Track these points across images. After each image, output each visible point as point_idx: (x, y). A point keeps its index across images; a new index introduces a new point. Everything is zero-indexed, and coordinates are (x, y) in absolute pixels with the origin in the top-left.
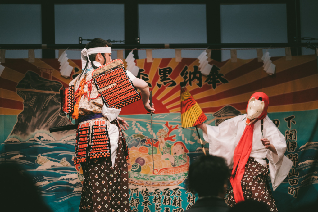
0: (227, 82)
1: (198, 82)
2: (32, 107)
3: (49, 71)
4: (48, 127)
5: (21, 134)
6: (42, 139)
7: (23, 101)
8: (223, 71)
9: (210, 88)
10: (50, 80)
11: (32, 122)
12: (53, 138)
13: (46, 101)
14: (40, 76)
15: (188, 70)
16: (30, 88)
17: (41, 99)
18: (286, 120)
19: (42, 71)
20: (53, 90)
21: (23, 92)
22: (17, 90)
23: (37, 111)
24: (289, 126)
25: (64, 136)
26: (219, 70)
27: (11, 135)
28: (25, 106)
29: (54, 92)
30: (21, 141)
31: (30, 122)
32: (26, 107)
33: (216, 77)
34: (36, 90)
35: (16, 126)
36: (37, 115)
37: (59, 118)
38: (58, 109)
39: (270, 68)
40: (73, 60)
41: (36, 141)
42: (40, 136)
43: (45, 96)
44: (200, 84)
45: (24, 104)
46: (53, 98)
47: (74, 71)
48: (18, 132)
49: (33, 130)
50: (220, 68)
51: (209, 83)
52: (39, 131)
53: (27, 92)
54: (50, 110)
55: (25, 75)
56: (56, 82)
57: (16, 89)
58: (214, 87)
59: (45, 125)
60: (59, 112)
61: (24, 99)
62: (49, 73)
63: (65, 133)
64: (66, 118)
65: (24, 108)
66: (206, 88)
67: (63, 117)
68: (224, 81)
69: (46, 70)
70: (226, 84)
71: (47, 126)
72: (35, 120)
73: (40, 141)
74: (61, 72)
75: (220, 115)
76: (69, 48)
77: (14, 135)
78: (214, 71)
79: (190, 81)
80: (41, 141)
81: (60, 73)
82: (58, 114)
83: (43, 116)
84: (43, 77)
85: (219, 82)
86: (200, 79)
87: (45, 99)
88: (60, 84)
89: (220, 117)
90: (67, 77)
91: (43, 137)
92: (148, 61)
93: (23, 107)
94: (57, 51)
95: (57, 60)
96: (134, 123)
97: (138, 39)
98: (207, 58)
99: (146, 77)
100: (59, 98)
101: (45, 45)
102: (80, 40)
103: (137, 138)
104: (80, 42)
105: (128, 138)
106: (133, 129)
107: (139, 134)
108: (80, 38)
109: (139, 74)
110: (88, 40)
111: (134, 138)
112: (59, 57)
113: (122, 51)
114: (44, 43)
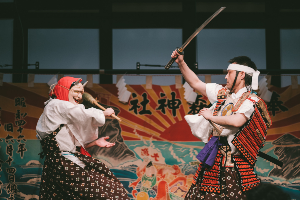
0: (287, 110)
3: (107, 96)
4: (106, 153)
8: (283, 98)
10: (108, 105)
12: (110, 164)
19: (100, 96)
25: (121, 163)
26: (279, 97)
33: (276, 104)
38: (115, 134)
40: (131, 86)
46: (110, 123)
47: (132, 97)
50: (280, 95)
56: (114, 108)
58: (274, 115)
59: (102, 151)
60: (116, 138)
62: (107, 99)
63: (122, 159)
64: (123, 144)
67: (121, 143)
68: (284, 109)
69: (104, 95)
70: (286, 112)
75: (280, 142)
76: (127, 74)
81: (118, 98)
82: (116, 139)
84: (101, 103)
85: (278, 109)
88: (117, 110)
89: (280, 144)
90: (125, 103)
94: (115, 77)
95: (115, 85)
96: (191, 150)
97: (196, 64)
98: (267, 84)
99: (204, 103)
100: (117, 123)
101: (103, 70)
102: (137, 66)
103: (194, 166)
104: (138, 67)
105: (186, 165)
106: (191, 156)
107: (196, 162)
108: (138, 63)
109: (197, 100)
110: (146, 65)
111: (191, 166)
112: (117, 82)
113: (181, 77)
114: (101, 69)
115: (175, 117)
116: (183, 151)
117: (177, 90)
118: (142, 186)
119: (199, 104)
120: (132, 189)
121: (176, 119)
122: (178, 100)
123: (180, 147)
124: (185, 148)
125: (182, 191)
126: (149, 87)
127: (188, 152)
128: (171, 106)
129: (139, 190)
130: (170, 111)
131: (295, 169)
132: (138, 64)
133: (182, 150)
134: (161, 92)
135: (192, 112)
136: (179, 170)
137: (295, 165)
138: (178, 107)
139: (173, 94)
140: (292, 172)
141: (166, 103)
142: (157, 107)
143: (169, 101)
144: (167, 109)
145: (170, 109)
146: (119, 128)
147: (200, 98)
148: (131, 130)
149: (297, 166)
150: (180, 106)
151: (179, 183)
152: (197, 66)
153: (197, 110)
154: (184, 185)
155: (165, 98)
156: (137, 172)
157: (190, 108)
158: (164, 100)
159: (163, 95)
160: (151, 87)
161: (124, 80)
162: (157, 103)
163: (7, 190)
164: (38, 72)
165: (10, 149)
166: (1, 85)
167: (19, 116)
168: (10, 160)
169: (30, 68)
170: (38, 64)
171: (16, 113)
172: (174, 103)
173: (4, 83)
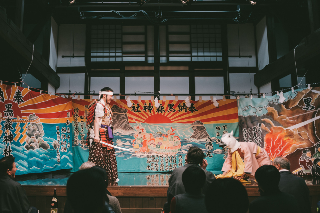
1: (185, 110)
3: (122, 105)
6: (119, 133)
8: (195, 106)
9: (190, 113)
10: (123, 108)
11: (115, 126)
12: (123, 132)
13: (121, 117)
14: (119, 107)
15: (181, 105)
17: (118, 116)
18: (223, 127)
19: (119, 105)
23: (117, 121)
24: (225, 129)
25: (128, 132)
26: (194, 105)
31: (114, 125)
33: (193, 108)
36: (117, 123)
37: (126, 124)
38: (126, 121)
39: (216, 104)
40: (133, 100)
41: (117, 134)
43: (120, 115)
44: (186, 111)
47: (133, 105)
49: (115, 129)
51: (190, 111)
52: (118, 130)
54: (123, 121)
55: (112, 106)
56: (125, 109)
58: (192, 113)
59: (120, 127)
64: (129, 124)
66: (188, 113)
68: (196, 110)
71: (121, 127)
72: (116, 125)
74: (127, 105)
75: (195, 124)
76: (131, 95)
78: (192, 105)
79: (182, 109)
83: (120, 123)
85: (194, 110)
86: (186, 109)
90: (130, 107)
92: (164, 101)
94: (126, 96)
95: (126, 100)
96: (157, 127)
98: (189, 100)
99: (163, 108)
100: (126, 116)
101: (121, 94)
103: (159, 133)
104: (135, 93)
105: (155, 133)
108: (135, 91)
109: (160, 106)
110: (139, 92)
111: (157, 134)
112: (127, 99)
113: (153, 96)
114: (120, 93)
117: (151, 102)
118: (137, 142)
119: (161, 108)
120: (132, 143)
121: (151, 114)
122: (152, 106)
123: (153, 126)
124: (155, 126)
125: (153, 144)
126: (140, 101)
127: (156, 128)
129: (135, 144)
130: (148, 111)
131: (201, 135)
136: (152, 135)
137: (201, 134)
138: (152, 109)
139: (150, 104)
140: (200, 137)
141: (147, 107)
142: (143, 109)
146: (127, 118)
148: (132, 119)
149: (202, 134)
151: (152, 141)
154: (154, 142)
156: (135, 136)
157: (157, 110)
158: (146, 106)
159: (145, 104)
160: (141, 101)
161: (129, 98)
162: (143, 107)
163: (81, 143)
164: (94, 94)
165: (82, 126)
166: (79, 100)
167: (86, 113)
168: (82, 131)
169: (91, 93)
170: (94, 91)
171: (85, 111)
172: (150, 108)
173: (80, 99)
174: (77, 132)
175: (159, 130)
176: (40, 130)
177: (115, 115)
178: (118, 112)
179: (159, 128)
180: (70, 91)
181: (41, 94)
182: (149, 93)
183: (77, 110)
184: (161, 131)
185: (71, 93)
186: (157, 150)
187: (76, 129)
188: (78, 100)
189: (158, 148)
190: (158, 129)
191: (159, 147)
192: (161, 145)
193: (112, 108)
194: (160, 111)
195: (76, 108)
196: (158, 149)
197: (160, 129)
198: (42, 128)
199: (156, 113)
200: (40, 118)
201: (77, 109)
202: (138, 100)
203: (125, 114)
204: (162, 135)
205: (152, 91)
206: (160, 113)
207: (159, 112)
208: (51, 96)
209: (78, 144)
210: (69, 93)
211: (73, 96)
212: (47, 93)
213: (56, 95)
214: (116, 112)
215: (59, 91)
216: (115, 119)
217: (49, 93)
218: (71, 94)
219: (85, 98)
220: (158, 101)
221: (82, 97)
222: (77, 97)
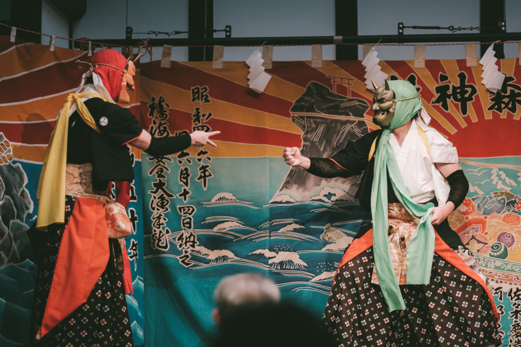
2: (316, 144)
3: (347, 82)
5: (298, 189)
6: (333, 198)
7: (302, 133)
10: (348, 97)
12: (352, 196)
13: (341, 133)
14: (332, 90)
16: (313, 110)
17: (332, 129)
19: (334, 82)
20: (353, 116)
21: (302, 117)
22: (292, 115)
23: (325, 149)
27: (281, 190)
28: (304, 141)
29: (354, 117)
30: (297, 202)
32: (306, 143)
34: (324, 114)
35: (289, 175)
40: (387, 62)
41: (324, 202)
42: (329, 193)
43: (339, 125)
45: (304, 139)
46: (352, 127)
48: (292, 186)
49: (318, 184)
52: (329, 184)
53: (308, 117)
55: (306, 89)
56: (359, 101)
57: (291, 112)
61: (304, 131)
62: (347, 86)
65: (304, 146)
69: (341, 80)
73: (330, 201)
74: (366, 83)
76: (381, 42)
77: (285, 190)
80: (332, 201)
81: (366, 85)
84: (336, 93)
87: (340, 131)
88: (365, 105)
91: (335, 195)
93: (303, 143)
94: (361, 47)
95: (361, 62)
96: (494, 171)
97: (503, 24)
99: (517, 91)
100: (365, 127)
101: (341, 37)
102: (399, 28)
103: (500, 198)
104: (401, 31)
105: (484, 198)
106: (494, 182)
107: (503, 191)
108: (399, 24)
109: (505, 86)
110: (415, 27)
111: (495, 198)
112: (364, 57)
113: (477, 46)
114: (337, 34)
115: (466, 116)
116: (479, 175)
117: (469, 70)
119: (508, 93)
121: (468, 120)
122: (471, 86)
123: (475, 168)
124: (484, 169)
125: (479, 242)
126: (419, 64)
127: (489, 174)
128: (459, 96)
130: (456, 106)
132: (401, 26)
133: (478, 172)
134: (440, 73)
135: (496, 107)
136: (473, 206)
138: (470, 98)
139: (462, 77)
141: (450, 92)
142: (434, 99)
143: (454, 88)
144: (452, 101)
145: (457, 102)
147: (510, 83)
150: (473, 97)
151: (473, 228)
152: (505, 26)
153: (504, 103)
154: (482, 232)
155: (449, 84)
157: (492, 100)
158: (447, 87)
159: (444, 78)
160: (423, 66)
161: (376, 53)
162: (434, 92)
163: (178, 243)
164: (231, 42)
165: (185, 174)
166: (168, 66)
167: (198, 119)
168: (185, 193)
169: (216, 35)
170: (228, 29)
171: (194, 112)
172: (463, 92)
173: (173, 63)
174: (162, 198)
175: (504, 182)
176: (14, 192)
177: (317, 124)
178: (329, 111)
179: (503, 176)
180: (129, 31)
181: (12, 44)
182: (460, 29)
183: (161, 107)
184: (511, 186)
185: (134, 37)
186: (497, 268)
187: (159, 186)
188: (165, 64)
189: (498, 257)
190: (500, 179)
191: (504, 255)
192: (511, 245)
193: (304, 95)
194: (507, 105)
195: (157, 101)
196: (499, 262)
197: (508, 180)
198: (22, 180)
199: (488, 115)
200: (11, 143)
201: (160, 102)
202: (412, 62)
203: (357, 119)
204: (513, 203)
205: (471, 21)
206: (503, 115)
207: (500, 110)
208: (52, 49)
209: (166, 247)
210: (124, 38)
211: (144, 50)
212: (37, 39)
213: (70, 47)
214: (322, 110)
215: (86, 31)
216: (316, 140)
217: (45, 41)
218: (137, 43)
219: (192, 58)
220: (497, 63)
221: (180, 55)
222: (157, 53)
